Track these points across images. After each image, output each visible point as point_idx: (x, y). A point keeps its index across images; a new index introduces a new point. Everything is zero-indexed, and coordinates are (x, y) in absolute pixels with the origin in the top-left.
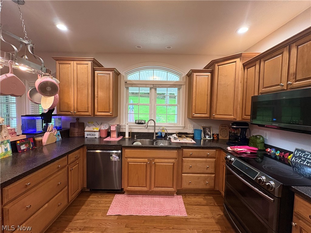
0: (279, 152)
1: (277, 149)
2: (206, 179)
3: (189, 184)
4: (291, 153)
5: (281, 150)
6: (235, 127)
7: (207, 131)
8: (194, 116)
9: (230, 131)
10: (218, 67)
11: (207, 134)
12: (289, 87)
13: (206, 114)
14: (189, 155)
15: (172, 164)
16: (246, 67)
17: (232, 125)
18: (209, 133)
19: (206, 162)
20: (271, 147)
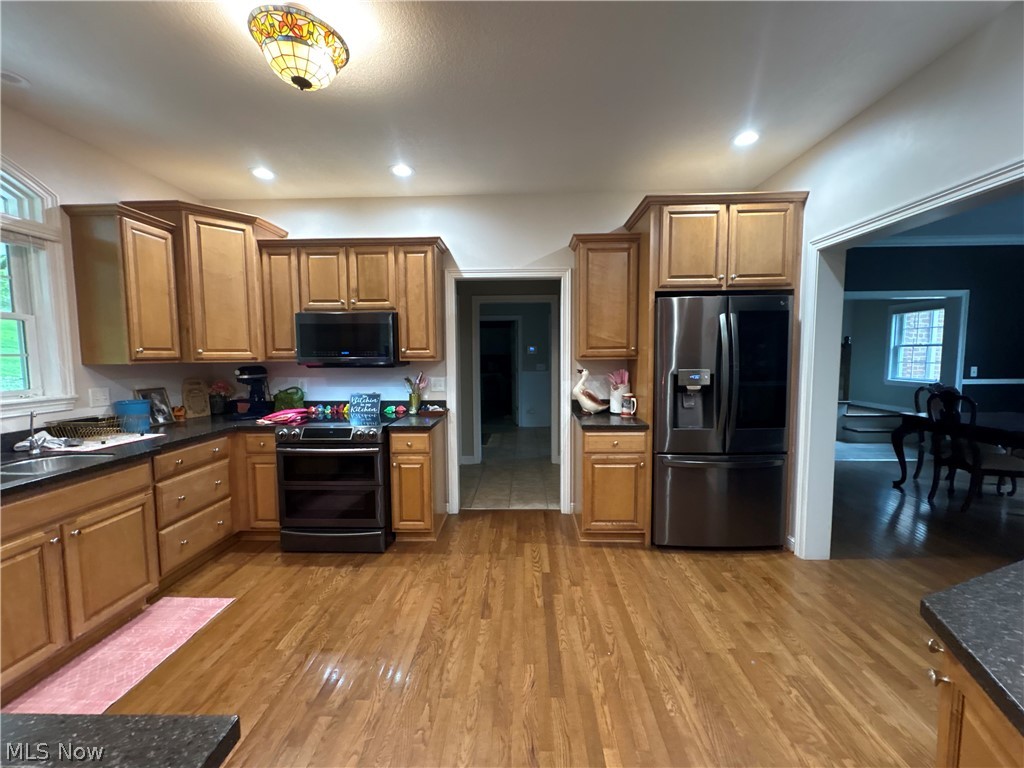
0: (329, 407)
1: (325, 404)
2: (214, 516)
3: (181, 551)
4: (345, 403)
5: (332, 404)
6: (246, 377)
7: (157, 402)
8: (139, 356)
9: (214, 393)
10: (199, 229)
11: (160, 411)
12: (352, 306)
13: (169, 349)
14: (171, 468)
15: (139, 509)
16: (264, 251)
17: (241, 375)
18: (164, 407)
19: (212, 472)
20: (315, 404)
